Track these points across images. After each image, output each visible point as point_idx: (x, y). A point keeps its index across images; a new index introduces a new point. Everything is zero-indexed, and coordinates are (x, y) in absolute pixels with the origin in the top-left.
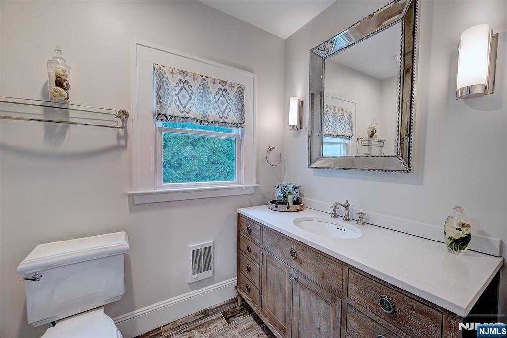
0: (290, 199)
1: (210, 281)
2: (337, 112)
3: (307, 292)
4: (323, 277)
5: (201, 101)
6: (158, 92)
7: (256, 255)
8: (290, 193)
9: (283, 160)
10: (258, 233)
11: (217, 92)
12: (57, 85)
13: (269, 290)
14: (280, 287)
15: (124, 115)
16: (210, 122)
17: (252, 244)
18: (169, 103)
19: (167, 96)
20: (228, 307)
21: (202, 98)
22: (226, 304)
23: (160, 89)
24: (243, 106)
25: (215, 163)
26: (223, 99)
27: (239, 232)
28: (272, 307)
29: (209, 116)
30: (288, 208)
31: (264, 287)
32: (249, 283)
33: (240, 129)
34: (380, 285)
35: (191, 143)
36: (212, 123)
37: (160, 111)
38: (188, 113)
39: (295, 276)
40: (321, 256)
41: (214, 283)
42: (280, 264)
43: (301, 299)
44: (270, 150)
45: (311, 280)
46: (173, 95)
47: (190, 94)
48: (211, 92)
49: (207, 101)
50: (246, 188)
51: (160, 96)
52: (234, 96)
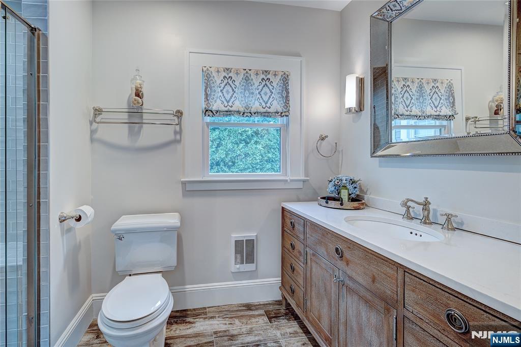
0: (344, 194)
1: (252, 275)
2: (425, 85)
3: (356, 298)
4: (374, 281)
5: (244, 94)
6: (205, 91)
7: (300, 252)
8: (345, 187)
9: (340, 150)
10: (301, 229)
11: (260, 82)
12: (136, 96)
13: (313, 293)
14: (325, 290)
15: (179, 114)
16: (253, 114)
17: (296, 240)
18: (215, 99)
19: (213, 93)
20: (271, 307)
21: (245, 90)
22: (269, 304)
23: (207, 88)
24: (288, 93)
25: (269, 161)
26: (266, 89)
27: (283, 227)
28: (317, 314)
29: (252, 107)
30: (342, 204)
31: (309, 289)
32: (293, 283)
33: (285, 118)
34: (447, 295)
35: (244, 140)
36: (255, 114)
37: (206, 107)
38: (232, 107)
39: (342, 278)
40: (371, 256)
41: (257, 278)
42: (325, 264)
43: (348, 307)
44: (323, 139)
45: (360, 284)
46: (218, 92)
47: (234, 88)
48: (254, 84)
49: (249, 93)
50: (292, 181)
51: (207, 94)
52: (277, 84)
